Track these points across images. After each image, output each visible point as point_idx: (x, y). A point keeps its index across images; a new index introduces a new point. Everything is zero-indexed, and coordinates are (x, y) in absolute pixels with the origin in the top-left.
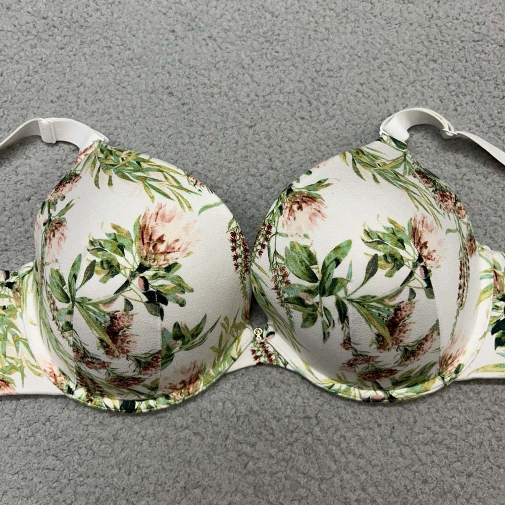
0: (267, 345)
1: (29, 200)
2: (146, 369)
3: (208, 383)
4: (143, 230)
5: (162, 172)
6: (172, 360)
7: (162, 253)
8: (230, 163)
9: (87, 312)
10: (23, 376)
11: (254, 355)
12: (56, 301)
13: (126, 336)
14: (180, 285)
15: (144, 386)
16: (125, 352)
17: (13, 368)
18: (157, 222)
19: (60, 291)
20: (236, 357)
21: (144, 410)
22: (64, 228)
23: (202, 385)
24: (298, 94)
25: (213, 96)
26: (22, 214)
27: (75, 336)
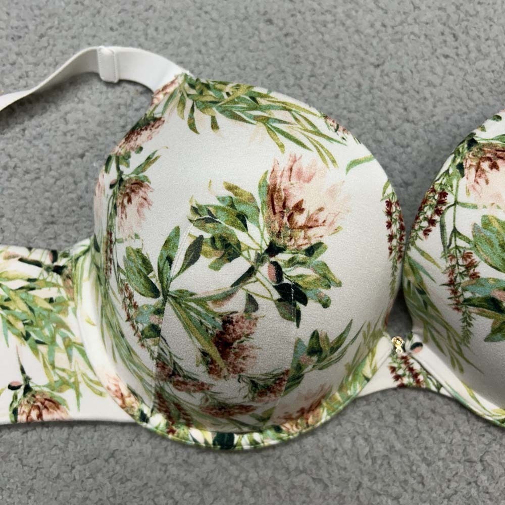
0: (411, 361)
1: (82, 156)
2: (262, 394)
3: (334, 411)
4: (272, 193)
5: (290, 110)
6: (299, 383)
7: (301, 228)
9: (186, 312)
10: (78, 395)
11: (394, 374)
12: (136, 294)
13: (243, 349)
14: (325, 276)
15: (253, 416)
16: (237, 371)
17: (64, 384)
18: (292, 182)
19: (142, 280)
20: (370, 376)
21: (246, 447)
22: (146, 190)
26: (73, 175)
27: (162, 345)
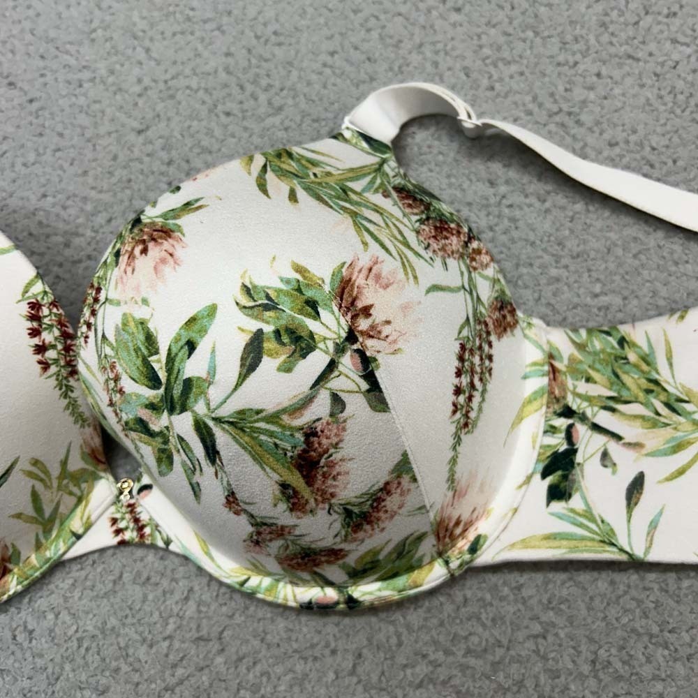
0: (139, 509)
3: (26, 579)
8: (101, 192)
11: (114, 528)
20: (80, 531)
23: (15, 582)
24: (223, 76)
25: (81, 86)
